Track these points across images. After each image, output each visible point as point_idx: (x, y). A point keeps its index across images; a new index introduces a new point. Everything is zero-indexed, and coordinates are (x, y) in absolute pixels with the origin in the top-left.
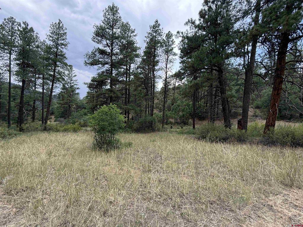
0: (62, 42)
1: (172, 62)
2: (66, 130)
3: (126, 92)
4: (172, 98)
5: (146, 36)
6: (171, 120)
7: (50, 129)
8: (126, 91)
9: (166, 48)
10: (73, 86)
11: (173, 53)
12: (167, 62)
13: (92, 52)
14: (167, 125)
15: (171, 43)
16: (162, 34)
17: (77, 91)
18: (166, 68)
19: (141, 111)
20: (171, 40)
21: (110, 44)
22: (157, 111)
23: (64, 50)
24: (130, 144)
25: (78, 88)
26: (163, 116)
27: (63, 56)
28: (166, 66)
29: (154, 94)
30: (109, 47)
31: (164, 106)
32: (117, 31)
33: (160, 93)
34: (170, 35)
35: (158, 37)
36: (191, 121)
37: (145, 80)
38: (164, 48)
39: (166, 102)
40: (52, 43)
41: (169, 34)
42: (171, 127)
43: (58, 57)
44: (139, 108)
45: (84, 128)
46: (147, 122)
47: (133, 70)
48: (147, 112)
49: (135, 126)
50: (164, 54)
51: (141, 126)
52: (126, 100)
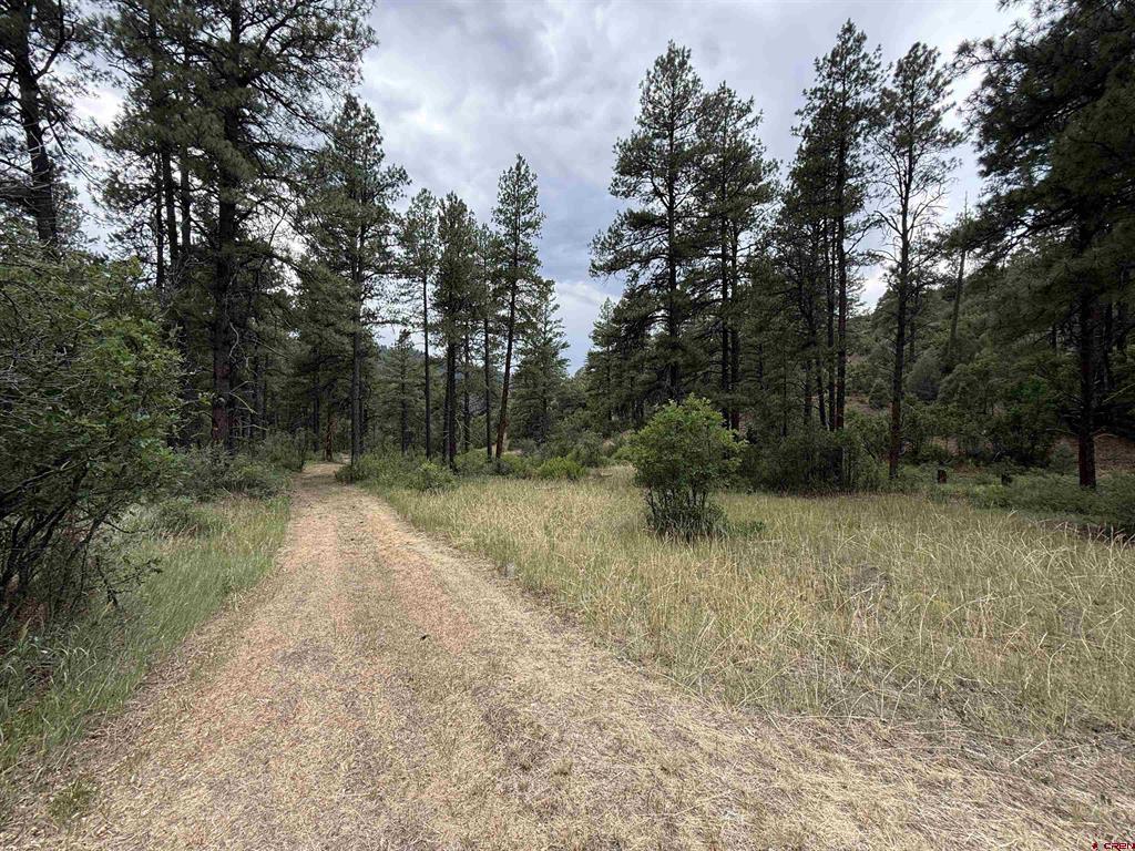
0: (527, 217)
1: (934, 179)
2: (546, 475)
3: (725, 343)
4: (945, 337)
5: (802, 109)
6: (938, 442)
7: (508, 472)
8: (725, 338)
9: (902, 127)
10: (551, 339)
11: (938, 137)
12: (908, 187)
13: (610, 230)
14: (917, 464)
15: (925, 93)
16: (878, 71)
17: (562, 354)
18: (904, 213)
19: (787, 408)
20: (928, 78)
21: (662, 185)
22: (862, 402)
23: (533, 241)
24: (757, 528)
25: (564, 346)
26: (896, 427)
27: (530, 258)
28: (905, 206)
29: (843, 336)
30: (661, 195)
31: (897, 381)
32: (688, 135)
33: (875, 320)
34: (922, 58)
35: (857, 93)
36: (1066, 446)
37: (800, 284)
38: (890, 129)
39: (913, 359)
40: (503, 230)
41: (917, 57)
42: (942, 477)
43: (519, 263)
44: (776, 399)
45: (593, 471)
46: (814, 451)
47: (749, 255)
48: (815, 413)
49: (765, 466)
50: (888, 156)
51: (790, 469)
52: (724, 371)
